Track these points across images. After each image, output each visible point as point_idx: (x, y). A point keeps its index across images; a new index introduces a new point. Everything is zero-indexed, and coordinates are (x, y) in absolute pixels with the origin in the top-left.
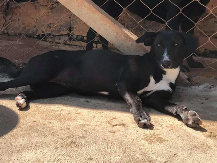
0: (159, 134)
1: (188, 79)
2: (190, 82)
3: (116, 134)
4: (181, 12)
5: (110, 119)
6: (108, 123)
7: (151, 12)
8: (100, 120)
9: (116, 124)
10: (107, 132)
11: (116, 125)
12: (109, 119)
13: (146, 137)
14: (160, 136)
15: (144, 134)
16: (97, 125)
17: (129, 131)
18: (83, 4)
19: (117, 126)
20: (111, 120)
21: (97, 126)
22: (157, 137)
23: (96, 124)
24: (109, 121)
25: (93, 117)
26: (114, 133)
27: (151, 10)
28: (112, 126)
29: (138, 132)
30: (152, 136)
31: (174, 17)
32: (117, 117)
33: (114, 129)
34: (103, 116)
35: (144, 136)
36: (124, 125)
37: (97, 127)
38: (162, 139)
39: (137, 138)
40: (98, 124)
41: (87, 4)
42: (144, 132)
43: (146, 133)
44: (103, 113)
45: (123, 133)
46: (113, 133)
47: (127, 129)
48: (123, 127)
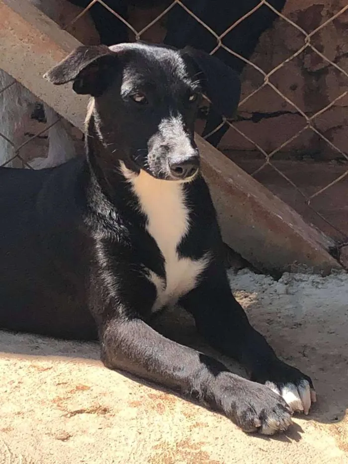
0: (203, 440)
1: (334, 252)
2: (338, 260)
3: (69, 444)
4: (308, 44)
5: (69, 389)
6: (55, 405)
7: (220, 44)
8: (34, 396)
9: (79, 408)
10: (45, 438)
11: (81, 412)
12: (62, 391)
13: (160, 451)
14: (203, 449)
15: (158, 443)
16: (19, 413)
17: (114, 432)
18: (6, 22)
19: (83, 416)
20: (69, 395)
21: (21, 416)
22: (193, 451)
23: (17, 411)
24: (60, 399)
25: (16, 384)
26: (66, 438)
27: (219, 38)
28: (65, 416)
29: (141, 436)
30: (180, 448)
31: (287, 60)
32: (89, 385)
33: (70, 425)
34: (48, 380)
35: (156, 447)
36: (105, 410)
37: (18, 421)
38: (207, 457)
39: (132, 458)
40: (24, 410)
41: (19, 23)
42: (158, 437)
43: (163, 440)
44: (50, 371)
45: (92, 440)
46: (63, 440)
47: (110, 426)
48: (101, 418)
